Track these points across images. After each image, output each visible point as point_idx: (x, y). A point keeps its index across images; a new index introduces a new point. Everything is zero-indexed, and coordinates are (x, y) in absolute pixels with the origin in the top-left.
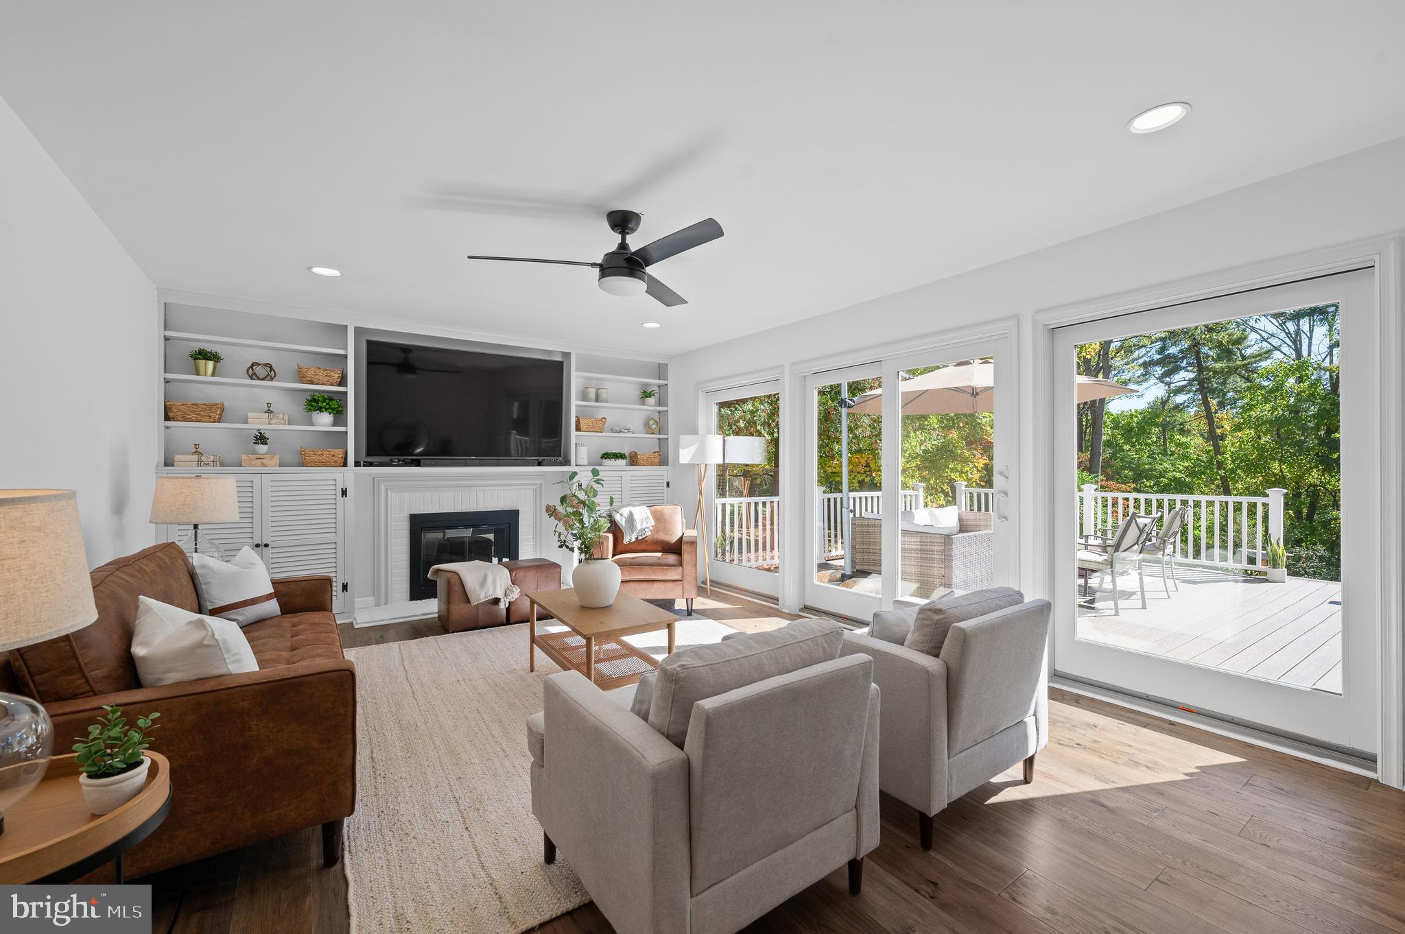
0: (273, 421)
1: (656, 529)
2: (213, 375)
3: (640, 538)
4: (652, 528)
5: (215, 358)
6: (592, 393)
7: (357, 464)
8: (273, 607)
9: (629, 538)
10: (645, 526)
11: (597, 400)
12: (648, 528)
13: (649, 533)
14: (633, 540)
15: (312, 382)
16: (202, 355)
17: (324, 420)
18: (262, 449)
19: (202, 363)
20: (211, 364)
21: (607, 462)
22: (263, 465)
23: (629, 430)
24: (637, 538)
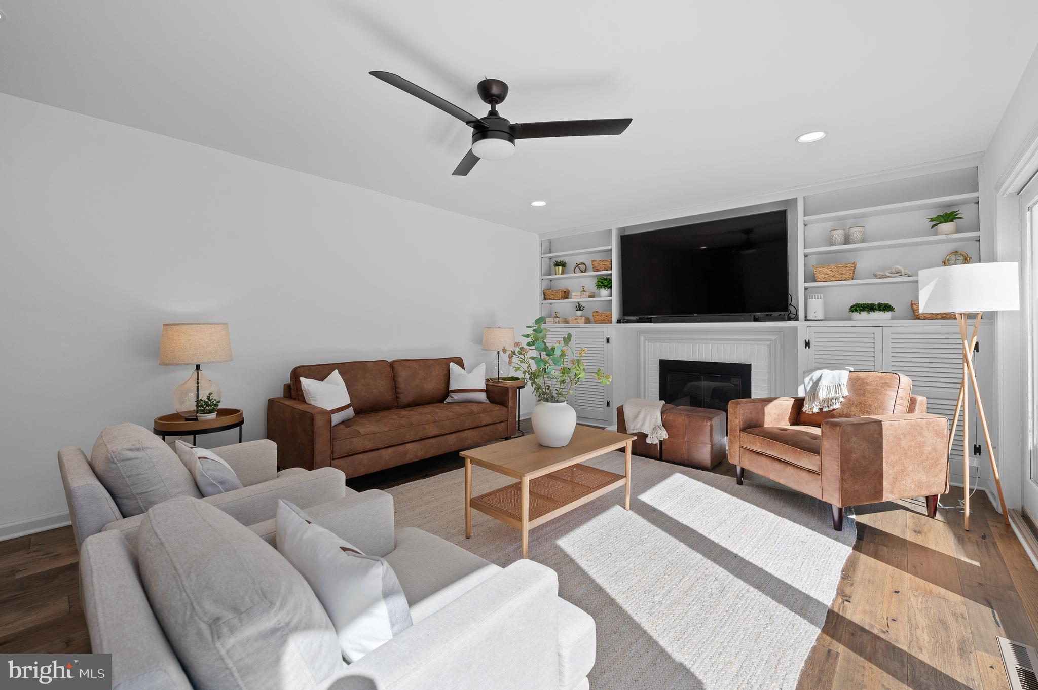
0: (582, 297)
1: (849, 402)
2: (562, 273)
3: (825, 410)
4: (842, 399)
5: (563, 264)
6: (839, 235)
7: (619, 321)
8: (482, 397)
9: (811, 408)
10: (832, 394)
11: (847, 241)
12: (837, 399)
13: (837, 406)
14: (816, 410)
15: (598, 270)
16: (557, 264)
17: (604, 292)
18: (579, 313)
19: (557, 267)
20: (560, 268)
21: (856, 315)
22: (578, 323)
23: (899, 273)
24: (821, 410)
